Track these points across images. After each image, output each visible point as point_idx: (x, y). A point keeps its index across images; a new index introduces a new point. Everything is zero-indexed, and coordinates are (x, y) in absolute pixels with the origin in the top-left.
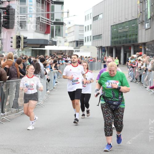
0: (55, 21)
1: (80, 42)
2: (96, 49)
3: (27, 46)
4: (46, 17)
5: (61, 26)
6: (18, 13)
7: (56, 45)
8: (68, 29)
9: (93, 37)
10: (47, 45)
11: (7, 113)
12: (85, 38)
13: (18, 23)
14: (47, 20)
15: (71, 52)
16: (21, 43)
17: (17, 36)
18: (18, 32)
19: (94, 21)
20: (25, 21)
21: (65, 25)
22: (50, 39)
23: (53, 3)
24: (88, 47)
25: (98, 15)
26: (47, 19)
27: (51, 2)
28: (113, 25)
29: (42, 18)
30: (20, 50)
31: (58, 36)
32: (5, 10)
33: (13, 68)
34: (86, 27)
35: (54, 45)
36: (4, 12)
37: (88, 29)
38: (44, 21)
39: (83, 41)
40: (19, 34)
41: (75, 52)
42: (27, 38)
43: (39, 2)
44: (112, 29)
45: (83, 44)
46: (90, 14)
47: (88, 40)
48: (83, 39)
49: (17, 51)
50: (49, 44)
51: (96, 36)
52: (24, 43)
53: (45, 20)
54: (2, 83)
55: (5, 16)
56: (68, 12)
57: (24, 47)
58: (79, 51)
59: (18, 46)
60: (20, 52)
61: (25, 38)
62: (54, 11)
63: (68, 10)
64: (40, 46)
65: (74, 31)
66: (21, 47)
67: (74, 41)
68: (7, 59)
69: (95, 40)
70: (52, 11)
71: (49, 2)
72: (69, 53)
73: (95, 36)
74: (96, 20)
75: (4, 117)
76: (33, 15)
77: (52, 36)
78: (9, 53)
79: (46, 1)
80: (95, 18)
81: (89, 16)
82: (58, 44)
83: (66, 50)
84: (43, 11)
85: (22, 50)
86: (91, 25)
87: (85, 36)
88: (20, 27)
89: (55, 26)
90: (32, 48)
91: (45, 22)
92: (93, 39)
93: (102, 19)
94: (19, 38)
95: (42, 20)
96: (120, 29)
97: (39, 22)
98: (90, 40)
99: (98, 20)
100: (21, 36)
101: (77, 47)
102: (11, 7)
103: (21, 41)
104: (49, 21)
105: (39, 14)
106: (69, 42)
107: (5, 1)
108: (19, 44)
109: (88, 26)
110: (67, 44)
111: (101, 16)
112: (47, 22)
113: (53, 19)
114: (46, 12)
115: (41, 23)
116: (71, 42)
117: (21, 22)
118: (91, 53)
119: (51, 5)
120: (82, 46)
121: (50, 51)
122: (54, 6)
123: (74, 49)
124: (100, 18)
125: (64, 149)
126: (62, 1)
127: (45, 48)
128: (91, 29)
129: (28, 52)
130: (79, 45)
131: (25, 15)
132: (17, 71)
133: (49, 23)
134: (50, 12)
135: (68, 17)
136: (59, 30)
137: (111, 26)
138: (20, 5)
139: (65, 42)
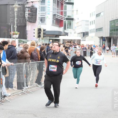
0: (67, 17)
1: (86, 34)
2: (98, 38)
3: (45, 36)
4: (60, 14)
5: (71, 21)
6: (39, 11)
7: (68, 35)
8: (77, 23)
9: (96, 29)
10: (61, 35)
11: (31, 86)
12: (90, 30)
13: (39, 18)
14: (61, 17)
15: (79, 41)
16: (41, 34)
17: (38, 28)
18: (39, 26)
19: (97, 17)
20: (45, 17)
21: (75, 20)
22: (63, 31)
23: (66, 3)
24: (92, 37)
25: (100, 13)
26: (61, 15)
27: (64, 2)
28: (112, 21)
29: (57, 15)
30: (41, 39)
31: (69, 29)
32: (30, 9)
33: (35, 52)
34: (90, 22)
35: (66, 36)
36: (28, 10)
37: (92, 24)
38: (58, 17)
39: (88, 33)
40: (40, 27)
41: (82, 41)
42: (46, 30)
43: (55, 3)
44: (111, 24)
45: (88, 35)
46: (94, 12)
47: (92, 32)
48: (88, 31)
49: (39, 40)
50: (62, 34)
51: (99, 29)
52: (44, 34)
53: (60, 16)
54: (27, 64)
55: (29, 13)
56: (77, 11)
57: (43, 37)
58: (85, 40)
59: (39, 36)
60: (40, 41)
61: (44, 30)
62: (66, 10)
63: (77, 9)
64: (56, 36)
65: (81, 25)
66: (41, 37)
67: (81, 33)
68: (31, 46)
69: (98, 32)
70: (65, 10)
71: (63, 3)
72: (77, 42)
73: (97, 29)
74: (99, 17)
75: (28, 90)
76: (50, 12)
77: (65, 29)
78: (32, 41)
79: (60, 2)
80: (98, 15)
81: (93, 13)
82: (69, 34)
83: (75, 40)
84: (58, 10)
85: (42, 39)
86: (94, 21)
87: (89, 29)
88: (41, 22)
89: (67, 21)
90: (50, 37)
91: (60, 18)
92: (96, 31)
93: (103, 16)
94: (40, 30)
95: (57, 17)
96: (117, 24)
97: (55, 18)
98: (94, 32)
99: (100, 17)
100: (41, 29)
101: (84, 37)
102: (34, 6)
103: (41, 32)
104: (62, 17)
105: (55, 12)
106: (78, 33)
107: (29, 2)
108: (40, 35)
109: (92, 21)
110: (76, 34)
111: (102, 14)
112: (61, 18)
113: (65, 16)
114: (60, 10)
115: (56, 18)
116: (79, 33)
117: (41, 18)
118: (95, 42)
119: (64, 5)
120: (88, 36)
121: (63, 40)
122: (66, 6)
123: (81, 38)
124: (101, 15)
125: (73, 114)
126: (73, 2)
127: (59, 37)
128: (94, 23)
129: (46, 41)
130: (85, 36)
131: (44, 12)
132: (38, 55)
133: (62, 19)
134: (64, 11)
135: (77, 14)
136: (70, 24)
137: (110, 21)
138: (41, 5)
139: (75, 33)
